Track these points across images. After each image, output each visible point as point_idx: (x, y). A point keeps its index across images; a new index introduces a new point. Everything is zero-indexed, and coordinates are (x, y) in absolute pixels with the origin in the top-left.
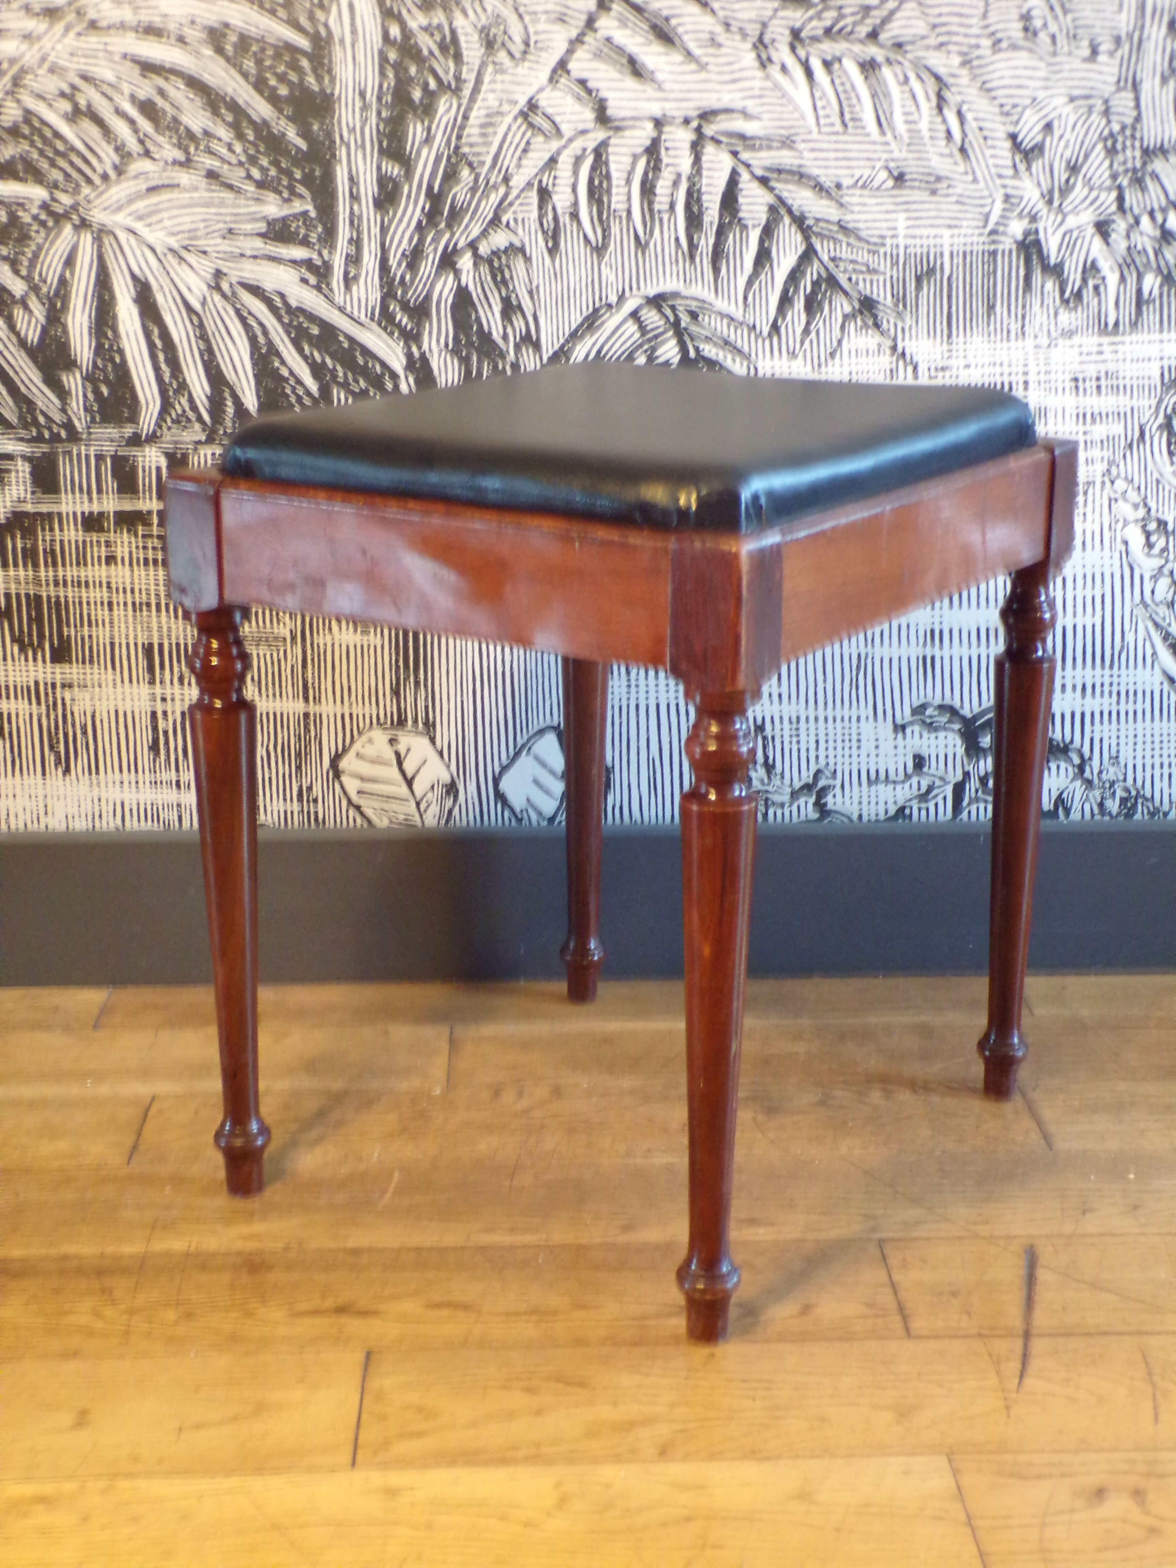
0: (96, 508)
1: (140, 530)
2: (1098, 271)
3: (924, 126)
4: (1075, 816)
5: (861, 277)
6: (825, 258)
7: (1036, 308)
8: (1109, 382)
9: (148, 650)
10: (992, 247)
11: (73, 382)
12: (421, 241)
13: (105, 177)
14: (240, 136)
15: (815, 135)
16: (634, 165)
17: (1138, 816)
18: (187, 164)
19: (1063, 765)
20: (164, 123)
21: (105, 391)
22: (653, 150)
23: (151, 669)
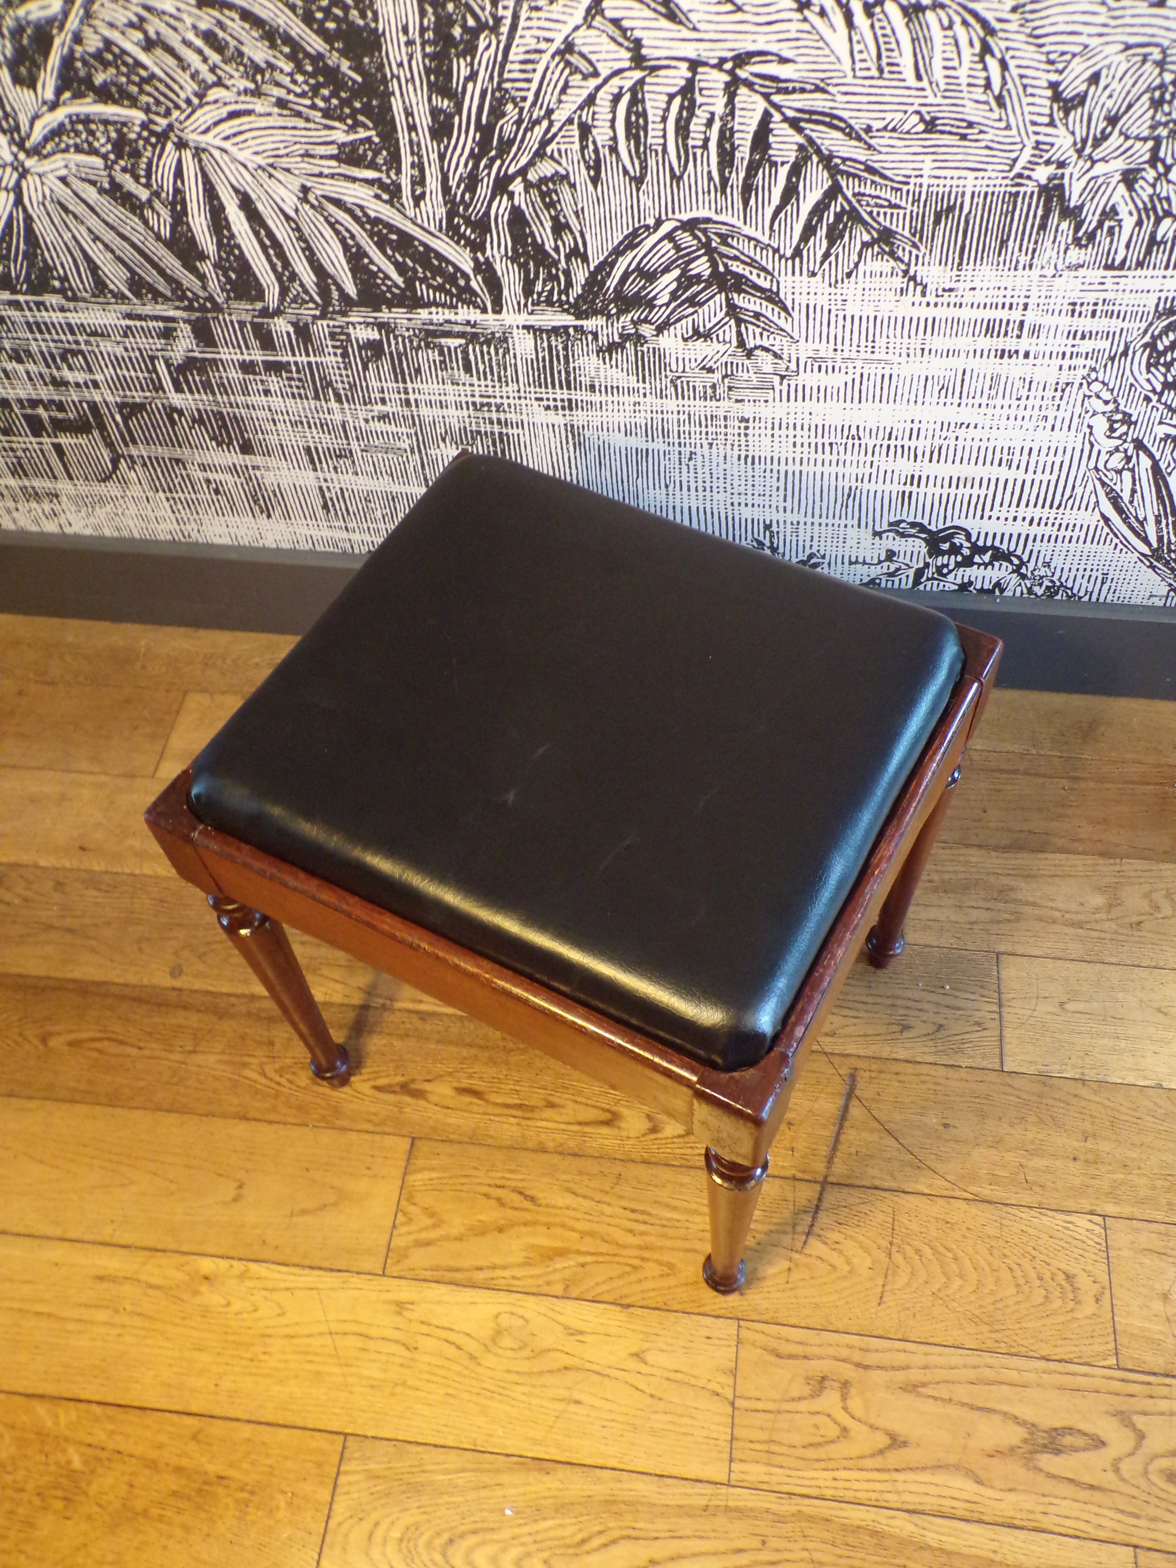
0: (248, 358)
1: (284, 375)
2: (1117, 214)
3: (963, 73)
4: (1008, 593)
5: (882, 210)
6: (849, 194)
7: (1048, 244)
8: (1106, 308)
9: (308, 450)
10: (1014, 190)
11: (206, 267)
12: (476, 166)
13: (188, 102)
14: (300, 68)
15: (849, 79)
16: (669, 103)
17: (1058, 597)
18: (257, 93)
19: (1005, 564)
20: (229, 53)
21: (233, 276)
22: (688, 89)
23: (312, 461)
